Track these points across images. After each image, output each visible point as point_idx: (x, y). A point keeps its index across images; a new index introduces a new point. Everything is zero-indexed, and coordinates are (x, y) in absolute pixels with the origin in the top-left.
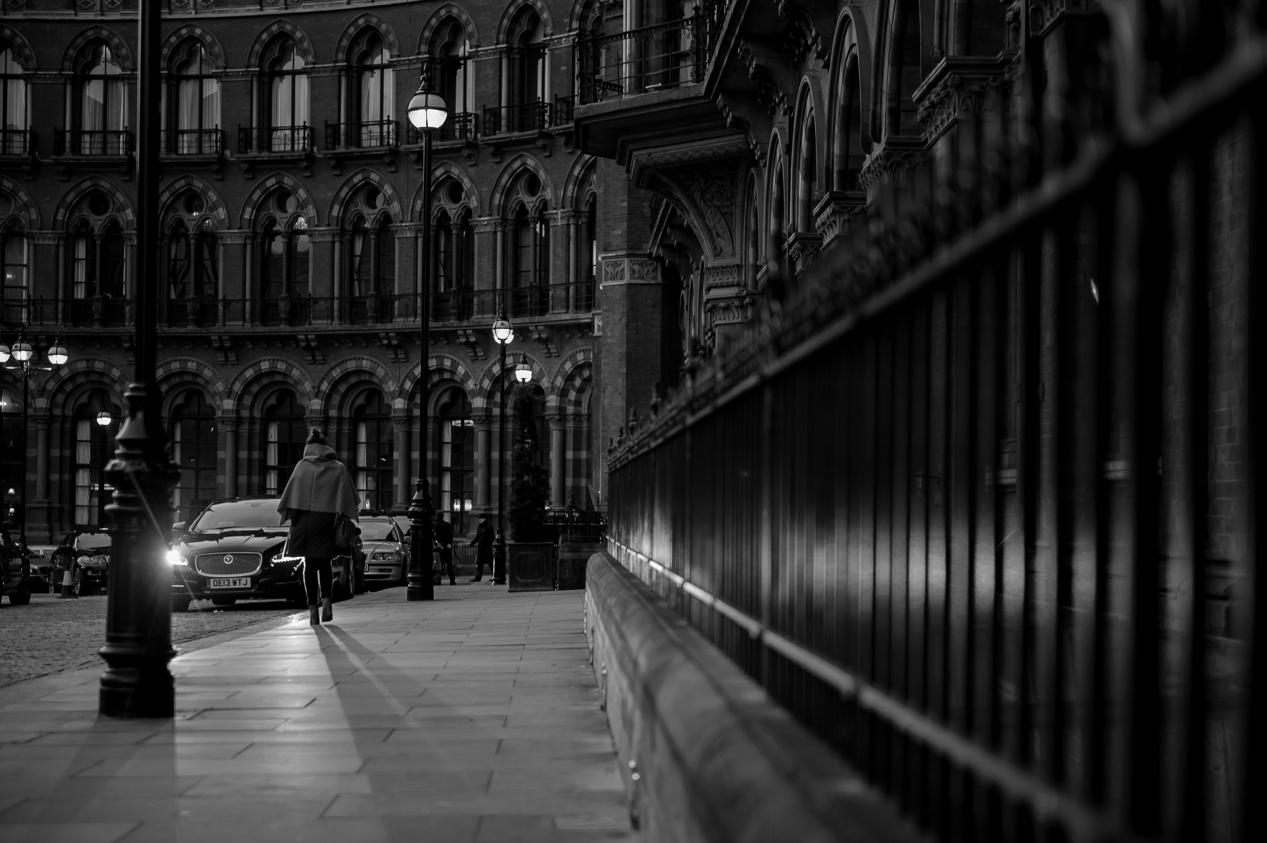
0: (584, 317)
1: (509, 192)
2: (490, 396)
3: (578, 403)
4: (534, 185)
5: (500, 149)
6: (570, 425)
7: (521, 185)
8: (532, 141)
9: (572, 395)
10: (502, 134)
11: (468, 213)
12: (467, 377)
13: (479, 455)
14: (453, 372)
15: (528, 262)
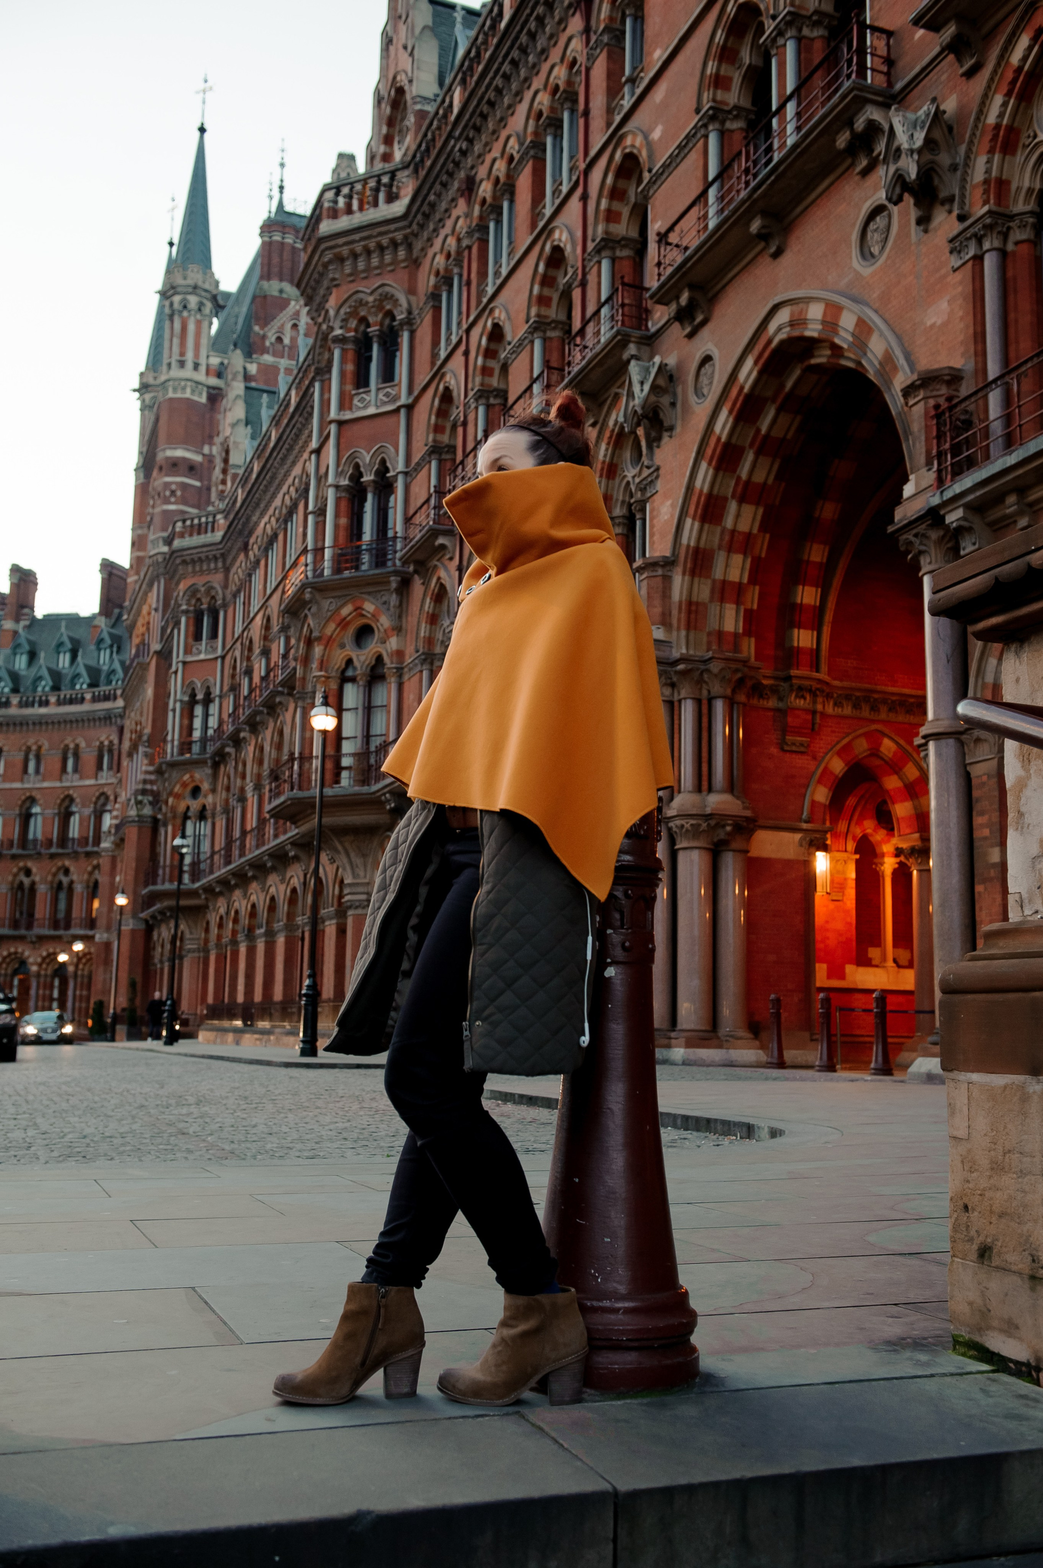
0: (90, 933)
1: (55, 875)
2: (40, 965)
3: (83, 970)
4: (67, 872)
5: (52, 856)
6: (79, 980)
7: (62, 871)
8: (68, 854)
9: (81, 966)
10: (53, 850)
11: (33, 884)
12: (29, 957)
13: (33, 992)
14: (22, 953)
15: (62, 905)
